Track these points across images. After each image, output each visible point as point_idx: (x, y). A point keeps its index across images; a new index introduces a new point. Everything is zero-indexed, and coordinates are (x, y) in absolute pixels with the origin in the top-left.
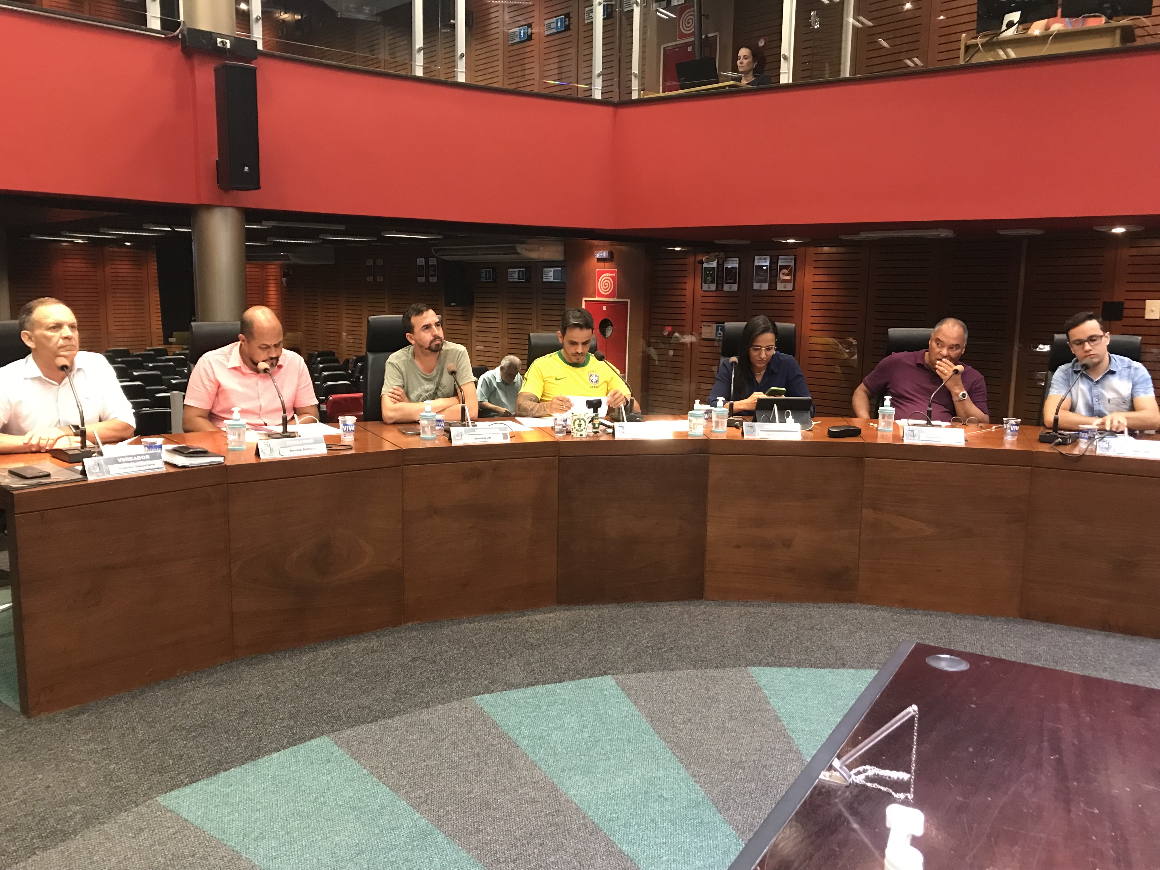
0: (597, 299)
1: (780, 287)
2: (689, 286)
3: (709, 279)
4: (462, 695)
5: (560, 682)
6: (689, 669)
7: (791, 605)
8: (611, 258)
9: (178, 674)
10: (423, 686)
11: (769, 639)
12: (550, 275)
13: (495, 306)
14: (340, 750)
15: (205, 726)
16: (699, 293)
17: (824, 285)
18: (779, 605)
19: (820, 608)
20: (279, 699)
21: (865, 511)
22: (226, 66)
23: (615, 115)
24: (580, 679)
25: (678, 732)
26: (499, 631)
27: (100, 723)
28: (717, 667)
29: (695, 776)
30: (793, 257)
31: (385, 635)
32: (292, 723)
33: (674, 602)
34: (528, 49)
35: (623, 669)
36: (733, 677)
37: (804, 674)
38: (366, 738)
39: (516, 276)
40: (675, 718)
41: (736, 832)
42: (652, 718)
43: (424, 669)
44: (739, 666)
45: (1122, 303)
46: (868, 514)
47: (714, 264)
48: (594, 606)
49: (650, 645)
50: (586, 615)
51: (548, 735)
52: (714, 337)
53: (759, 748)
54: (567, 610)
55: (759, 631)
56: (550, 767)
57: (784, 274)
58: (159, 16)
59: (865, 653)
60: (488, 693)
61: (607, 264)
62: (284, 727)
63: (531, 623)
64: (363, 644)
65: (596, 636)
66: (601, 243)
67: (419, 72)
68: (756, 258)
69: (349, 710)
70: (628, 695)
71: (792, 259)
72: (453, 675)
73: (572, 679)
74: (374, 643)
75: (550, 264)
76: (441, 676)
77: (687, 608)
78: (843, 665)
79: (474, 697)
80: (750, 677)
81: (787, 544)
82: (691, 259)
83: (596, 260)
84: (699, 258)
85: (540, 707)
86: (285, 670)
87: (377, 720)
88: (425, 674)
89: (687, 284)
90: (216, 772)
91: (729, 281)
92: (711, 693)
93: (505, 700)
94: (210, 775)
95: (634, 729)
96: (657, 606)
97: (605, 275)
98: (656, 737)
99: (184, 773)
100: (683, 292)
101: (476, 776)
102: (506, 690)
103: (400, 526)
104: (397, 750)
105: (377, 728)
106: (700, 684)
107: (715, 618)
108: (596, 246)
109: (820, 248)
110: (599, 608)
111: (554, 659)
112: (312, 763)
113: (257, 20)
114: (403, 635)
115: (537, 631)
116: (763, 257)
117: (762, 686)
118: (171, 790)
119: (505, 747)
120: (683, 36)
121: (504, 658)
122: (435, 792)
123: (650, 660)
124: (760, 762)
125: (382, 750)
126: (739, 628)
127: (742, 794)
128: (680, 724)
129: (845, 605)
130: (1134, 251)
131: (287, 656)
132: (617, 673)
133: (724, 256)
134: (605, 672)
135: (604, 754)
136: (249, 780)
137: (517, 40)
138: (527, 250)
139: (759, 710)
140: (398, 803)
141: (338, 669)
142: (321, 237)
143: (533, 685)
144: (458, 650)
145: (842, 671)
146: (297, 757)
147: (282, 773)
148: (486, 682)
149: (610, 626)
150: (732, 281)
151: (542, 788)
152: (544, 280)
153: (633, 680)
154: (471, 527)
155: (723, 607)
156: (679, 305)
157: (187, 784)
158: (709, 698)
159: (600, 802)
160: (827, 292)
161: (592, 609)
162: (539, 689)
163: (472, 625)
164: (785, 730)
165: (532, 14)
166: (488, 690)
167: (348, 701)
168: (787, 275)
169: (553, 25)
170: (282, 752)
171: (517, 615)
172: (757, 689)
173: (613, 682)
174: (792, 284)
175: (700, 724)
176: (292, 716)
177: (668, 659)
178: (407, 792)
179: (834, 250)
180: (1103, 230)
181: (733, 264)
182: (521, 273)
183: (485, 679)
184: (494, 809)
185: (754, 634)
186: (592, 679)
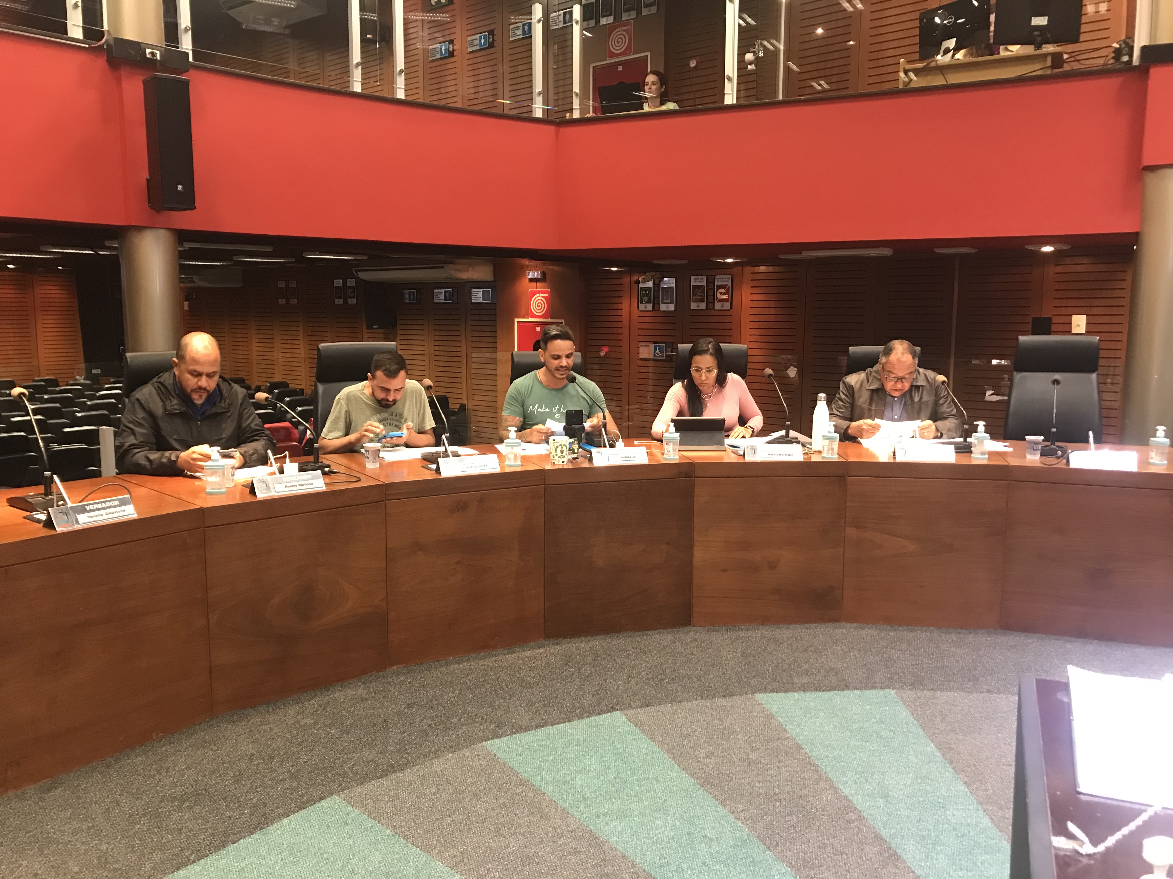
0: (530, 320)
1: (718, 306)
2: (625, 305)
3: (646, 299)
4: (471, 741)
5: (569, 721)
6: (696, 699)
7: (779, 628)
8: (543, 278)
9: (154, 738)
10: (427, 735)
11: (767, 664)
12: (478, 296)
13: (421, 328)
14: (356, 811)
15: (198, 794)
16: (635, 313)
17: (763, 304)
18: (767, 627)
19: (807, 629)
20: (273, 758)
21: (848, 530)
22: (156, 78)
23: (557, 134)
24: (588, 717)
25: (704, 767)
26: (491, 670)
27: (79, 798)
28: (724, 696)
29: (733, 813)
30: (730, 277)
31: (371, 682)
32: (295, 784)
33: (662, 630)
34: (450, 66)
35: (630, 704)
36: (743, 705)
37: (811, 698)
38: (380, 795)
39: (442, 297)
40: (697, 753)
41: (792, 870)
42: (673, 754)
43: (423, 716)
44: (746, 693)
45: (1050, 319)
46: (851, 532)
47: (650, 284)
48: (583, 638)
49: (650, 676)
50: (577, 648)
51: (572, 780)
52: (652, 357)
53: (789, 778)
54: (557, 644)
55: (754, 656)
56: (583, 814)
57: (721, 293)
58: (81, 24)
59: (864, 673)
60: (497, 737)
61: (539, 284)
62: (287, 789)
63: (522, 660)
64: (351, 692)
65: (593, 670)
66: (533, 263)
67: (357, 88)
68: (693, 278)
69: (353, 765)
70: (643, 731)
71: (729, 278)
72: (455, 720)
73: (581, 717)
74: (361, 691)
75: (479, 284)
76: (443, 722)
77: (678, 636)
78: (847, 687)
79: (484, 743)
80: (759, 704)
81: (773, 566)
82: (626, 280)
83: (528, 280)
84: (635, 278)
85: (556, 749)
86: (271, 726)
87: (387, 775)
88: (425, 721)
89: (623, 304)
90: (224, 845)
91: (665, 301)
92: (727, 724)
93: (517, 744)
94: (217, 849)
95: (659, 766)
96: (647, 635)
97: (538, 295)
98: (684, 775)
99: (188, 849)
100: (619, 313)
101: (508, 829)
102: (515, 733)
103: (384, 566)
104: (416, 806)
105: (389, 783)
106: (712, 715)
107: (707, 644)
108: (528, 266)
109: (757, 268)
110: (589, 641)
111: (557, 697)
112: (328, 827)
113: (186, 30)
114: (390, 680)
115: (532, 669)
116: (700, 277)
117: (774, 713)
118: (178, 869)
119: (531, 795)
120: (612, 55)
121: (504, 698)
122: (470, 850)
123: (654, 693)
124: (794, 792)
125: (402, 807)
126: (735, 654)
127: (786, 828)
128: (704, 758)
129: (831, 625)
130: (1059, 269)
131: (271, 710)
132: (625, 709)
133: (660, 276)
134: (612, 708)
135: (635, 796)
136: (263, 851)
137: (438, 56)
138: (456, 270)
139: (778, 739)
140: (433, 864)
141: (330, 721)
142: (235, 258)
143: (543, 727)
144: (453, 693)
145: (847, 692)
146: (310, 821)
147: (298, 841)
148: (493, 726)
149: (604, 658)
150: (669, 301)
151: (581, 837)
152: (473, 301)
153: (643, 714)
154: (458, 563)
155: (713, 633)
156: (615, 325)
157: (194, 861)
158: (724, 729)
159: (645, 847)
160: (767, 311)
161: (582, 642)
162: (549, 730)
163: (461, 666)
164: (809, 758)
165: (453, 31)
166: (496, 736)
167: (349, 756)
168: (724, 294)
169: (477, 42)
170: (292, 817)
171: (506, 652)
172: (770, 716)
173: (624, 718)
174: (729, 303)
175: (723, 757)
176: (293, 777)
177: (673, 690)
178: (439, 852)
179: (771, 269)
180: (1033, 249)
181: (669, 282)
182: (447, 294)
183: (491, 722)
184: (538, 864)
185: (751, 659)
186: (601, 716)
